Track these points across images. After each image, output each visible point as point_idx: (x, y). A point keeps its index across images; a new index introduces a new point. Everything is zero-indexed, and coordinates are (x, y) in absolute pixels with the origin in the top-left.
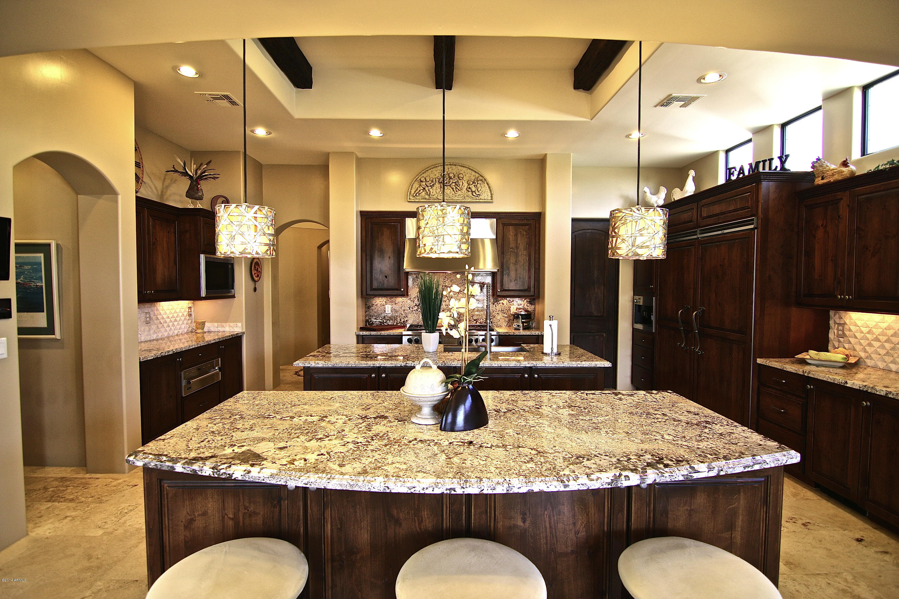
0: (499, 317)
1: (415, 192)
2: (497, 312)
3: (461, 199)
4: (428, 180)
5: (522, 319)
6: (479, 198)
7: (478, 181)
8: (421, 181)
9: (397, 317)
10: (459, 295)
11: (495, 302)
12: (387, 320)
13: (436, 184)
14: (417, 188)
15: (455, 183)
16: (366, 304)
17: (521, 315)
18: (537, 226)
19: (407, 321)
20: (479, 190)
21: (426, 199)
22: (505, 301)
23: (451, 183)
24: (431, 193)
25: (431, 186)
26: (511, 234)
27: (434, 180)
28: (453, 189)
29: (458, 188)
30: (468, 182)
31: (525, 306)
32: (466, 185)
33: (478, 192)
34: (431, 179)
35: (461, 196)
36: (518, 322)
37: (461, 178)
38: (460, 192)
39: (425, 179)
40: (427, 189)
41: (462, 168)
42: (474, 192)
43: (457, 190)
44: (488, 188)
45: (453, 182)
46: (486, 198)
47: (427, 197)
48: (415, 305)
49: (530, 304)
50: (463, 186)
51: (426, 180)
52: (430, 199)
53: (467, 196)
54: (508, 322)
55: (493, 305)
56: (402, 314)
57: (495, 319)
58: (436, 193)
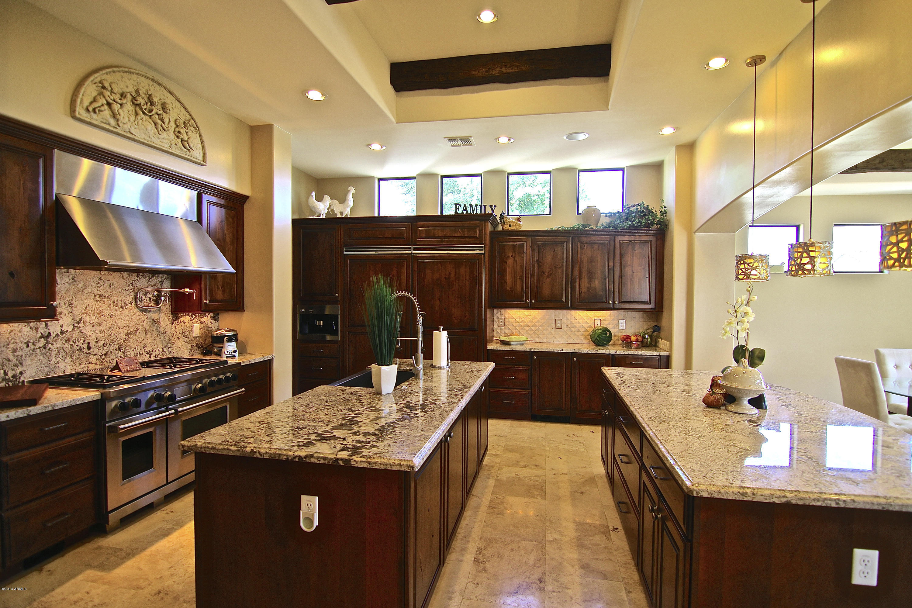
0: (179, 344)
1: (90, 103)
2: (177, 337)
3: (166, 146)
4: (116, 90)
6: (191, 154)
7: (189, 125)
10: (124, 312)
11: (174, 320)
15: (159, 115)
18: (241, 213)
19: (21, 373)
20: (191, 140)
21: (109, 124)
22: (187, 318)
23: (154, 112)
24: (121, 118)
25: (121, 104)
27: (125, 95)
28: (155, 124)
29: (163, 125)
30: (176, 121)
31: (209, 324)
32: (174, 126)
33: (190, 143)
35: (167, 141)
37: (167, 111)
38: (165, 133)
39: (110, 86)
40: (115, 106)
44: (200, 142)
45: (156, 113)
46: (198, 156)
47: (113, 122)
48: (41, 337)
49: (214, 320)
50: (169, 126)
51: (111, 88)
52: (118, 127)
53: (176, 144)
54: (191, 350)
55: (172, 325)
56: (9, 360)
57: (174, 348)
58: (129, 120)
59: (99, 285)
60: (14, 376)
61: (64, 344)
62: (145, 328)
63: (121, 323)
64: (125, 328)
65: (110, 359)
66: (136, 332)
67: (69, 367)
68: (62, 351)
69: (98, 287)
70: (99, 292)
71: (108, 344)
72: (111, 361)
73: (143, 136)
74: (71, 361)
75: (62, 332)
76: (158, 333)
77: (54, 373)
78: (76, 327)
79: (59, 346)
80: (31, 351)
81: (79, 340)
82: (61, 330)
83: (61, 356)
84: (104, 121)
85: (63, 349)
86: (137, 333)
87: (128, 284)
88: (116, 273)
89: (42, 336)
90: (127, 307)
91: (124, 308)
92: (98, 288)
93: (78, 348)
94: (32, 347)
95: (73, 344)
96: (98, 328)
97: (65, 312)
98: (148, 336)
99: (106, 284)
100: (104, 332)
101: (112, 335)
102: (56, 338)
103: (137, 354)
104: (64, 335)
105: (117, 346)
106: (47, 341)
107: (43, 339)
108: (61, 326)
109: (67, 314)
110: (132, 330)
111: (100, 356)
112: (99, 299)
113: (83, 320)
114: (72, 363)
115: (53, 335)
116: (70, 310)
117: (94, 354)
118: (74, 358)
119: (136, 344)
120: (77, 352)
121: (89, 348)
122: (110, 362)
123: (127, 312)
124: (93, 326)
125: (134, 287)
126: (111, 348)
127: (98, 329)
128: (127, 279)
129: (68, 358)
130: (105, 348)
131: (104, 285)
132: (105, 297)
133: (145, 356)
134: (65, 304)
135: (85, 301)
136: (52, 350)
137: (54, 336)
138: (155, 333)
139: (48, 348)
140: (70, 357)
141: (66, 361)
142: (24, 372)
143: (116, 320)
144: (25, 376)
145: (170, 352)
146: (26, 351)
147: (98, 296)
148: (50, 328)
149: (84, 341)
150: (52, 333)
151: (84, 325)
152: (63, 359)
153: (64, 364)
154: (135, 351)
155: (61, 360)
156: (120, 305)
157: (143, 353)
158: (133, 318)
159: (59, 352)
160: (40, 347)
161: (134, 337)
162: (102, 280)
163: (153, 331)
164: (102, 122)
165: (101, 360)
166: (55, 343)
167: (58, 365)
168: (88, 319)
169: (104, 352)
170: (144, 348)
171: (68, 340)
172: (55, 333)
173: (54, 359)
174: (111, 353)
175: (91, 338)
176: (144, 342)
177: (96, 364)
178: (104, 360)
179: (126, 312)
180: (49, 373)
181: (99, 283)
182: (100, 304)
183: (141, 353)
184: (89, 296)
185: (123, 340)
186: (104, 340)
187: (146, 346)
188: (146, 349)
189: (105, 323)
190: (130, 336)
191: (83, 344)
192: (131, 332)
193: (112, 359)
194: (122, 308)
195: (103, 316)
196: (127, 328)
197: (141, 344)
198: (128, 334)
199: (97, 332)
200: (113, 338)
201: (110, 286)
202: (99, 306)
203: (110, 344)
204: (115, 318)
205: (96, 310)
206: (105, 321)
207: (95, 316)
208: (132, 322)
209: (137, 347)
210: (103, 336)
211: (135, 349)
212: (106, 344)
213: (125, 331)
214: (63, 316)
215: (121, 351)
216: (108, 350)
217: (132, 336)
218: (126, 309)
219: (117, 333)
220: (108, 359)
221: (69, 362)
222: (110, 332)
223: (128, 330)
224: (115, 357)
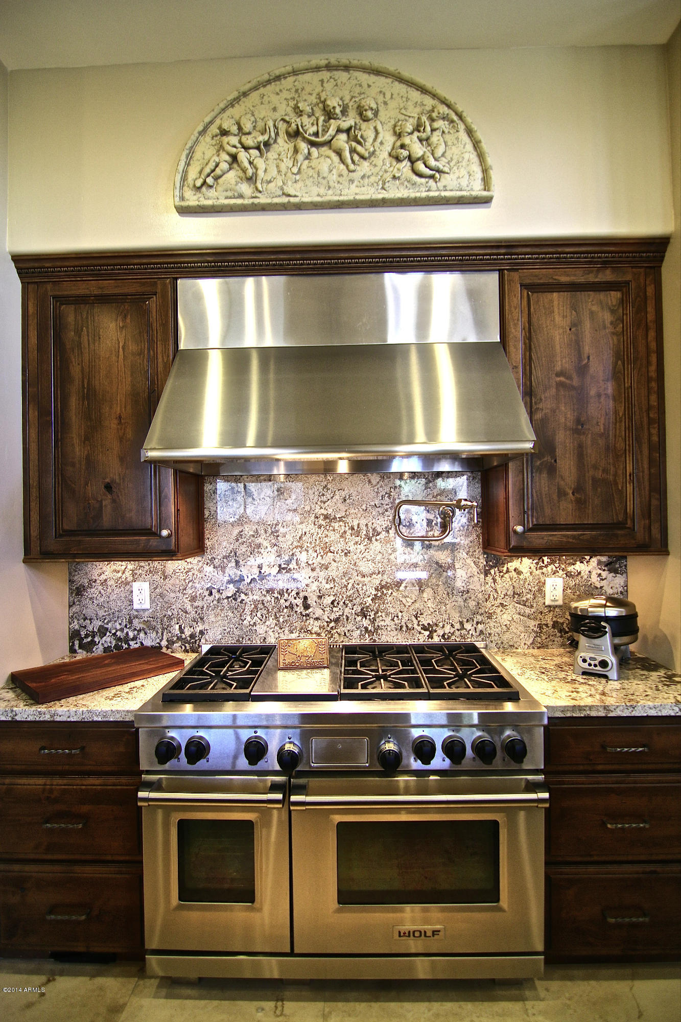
0: (505, 617)
1: (200, 172)
2: (499, 601)
3: (373, 190)
4: (247, 127)
5: (614, 635)
6: (440, 185)
7: (432, 120)
8: (224, 133)
9: (170, 618)
10: (371, 546)
11: (492, 567)
12: (139, 631)
13: (280, 140)
14: (207, 157)
15: (348, 131)
16: (71, 581)
17: (607, 619)
18: (650, 290)
19: (202, 633)
20: (439, 152)
21: (241, 196)
22: (525, 564)
23: (332, 131)
24: (261, 173)
25: (258, 148)
26: (558, 319)
27: (271, 124)
28: (339, 153)
29: (359, 148)
30: (395, 126)
31: (594, 579)
32: (388, 139)
33: (436, 160)
34: (260, 124)
35: (373, 179)
36: (598, 649)
37: (370, 114)
38: (366, 164)
39: (238, 124)
40: (243, 156)
41: (373, 78)
42: (422, 159)
43: (356, 157)
44: (469, 147)
45: (339, 131)
46: (464, 183)
47: (246, 189)
48: (229, 582)
49: (610, 571)
50: (377, 144)
51: (240, 128)
52: (259, 195)
53: (394, 177)
54: (538, 634)
55: (486, 575)
56: (186, 612)
57: (492, 624)
58: (279, 172)
59: (324, 499)
60: (192, 636)
61: (265, 596)
62: (419, 579)
63: (366, 567)
64: (374, 576)
65: (346, 630)
66: (398, 584)
67: (271, 634)
68: (260, 606)
69: (321, 501)
70: (323, 511)
71: (341, 603)
72: (348, 634)
73: (315, 190)
74: (276, 625)
75: (262, 577)
76: (449, 590)
77: (249, 639)
79: (255, 597)
80: (215, 602)
81: (290, 591)
82: (260, 572)
83: (259, 614)
84: (230, 194)
85: (263, 604)
86: (402, 588)
90: (378, 537)
91: (373, 539)
92: (322, 505)
93: (287, 604)
94: (217, 596)
95: (279, 597)
96: (322, 573)
97: (265, 543)
98: (425, 595)
99: (337, 497)
100: (334, 580)
101: (350, 586)
102: (251, 585)
103: (401, 627)
104: (264, 581)
105: (359, 608)
106: (238, 588)
107: (230, 585)
108: (260, 567)
109: (269, 548)
110: (389, 580)
111: (327, 622)
112: (323, 523)
113: (295, 558)
114: (278, 628)
116: (273, 541)
117: (315, 617)
118: (281, 620)
119: (398, 607)
120: (285, 610)
121: (307, 607)
122: (345, 635)
123: (379, 547)
124: (313, 570)
126: (347, 611)
127: (322, 574)
128: (378, 486)
129: (271, 619)
130: (335, 609)
131: (332, 498)
132: (335, 518)
133: (420, 633)
134: (266, 532)
135: (300, 526)
136: (246, 603)
137: (249, 581)
138: (441, 590)
139: (239, 600)
140: (273, 617)
141: (268, 623)
142: (205, 632)
143: (358, 561)
144: (207, 638)
145: (481, 632)
146: (209, 601)
147: (322, 517)
148: (242, 568)
149: (297, 593)
150: (246, 578)
151: (296, 567)
152: (264, 621)
153: (264, 628)
154: (397, 622)
155: (259, 621)
156: (365, 532)
157: (415, 626)
158: (392, 557)
159: (256, 607)
160: (228, 598)
161: (394, 594)
162: (328, 489)
163: (438, 585)
164: (226, 198)
165: (329, 629)
166: (250, 593)
167: (255, 628)
168: (303, 557)
169: (333, 617)
170: (416, 617)
172: (250, 577)
173: (248, 618)
174: (347, 620)
175: (309, 590)
176: (417, 605)
177: (319, 634)
178: (335, 631)
179: (376, 546)
180: (241, 639)
181: (323, 495)
182: (326, 532)
183: (410, 626)
184: (305, 518)
185: (371, 598)
186: (334, 596)
187: (422, 614)
188: (422, 620)
189: (335, 564)
190: (385, 592)
191: (295, 598)
192: (388, 585)
193: (349, 631)
194: (370, 539)
195: (331, 552)
196: (380, 575)
197: (411, 609)
198: (381, 588)
199: (320, 579)
200: (351, 592)
201: (345, 500)
202: (324, 536)
203: (344, 603)
204: (355, 557)
205: (318, 542)
206: (335, 561)
207: (316, 551)
208: (389, 566)
209: (400, 614)
210: (332, 588)
211: (398, 617)
212: (336, 602)
213: (374, 581)
214: (262, 551)
215: (368, 617)
216: (341, 614)
217: (390, 592)
218: (376, 540)
219: (358, 584)
220: (341, 630)
221: (273, 626)
222: (344, 581)
223: (381, 581)
224: (354, 627)
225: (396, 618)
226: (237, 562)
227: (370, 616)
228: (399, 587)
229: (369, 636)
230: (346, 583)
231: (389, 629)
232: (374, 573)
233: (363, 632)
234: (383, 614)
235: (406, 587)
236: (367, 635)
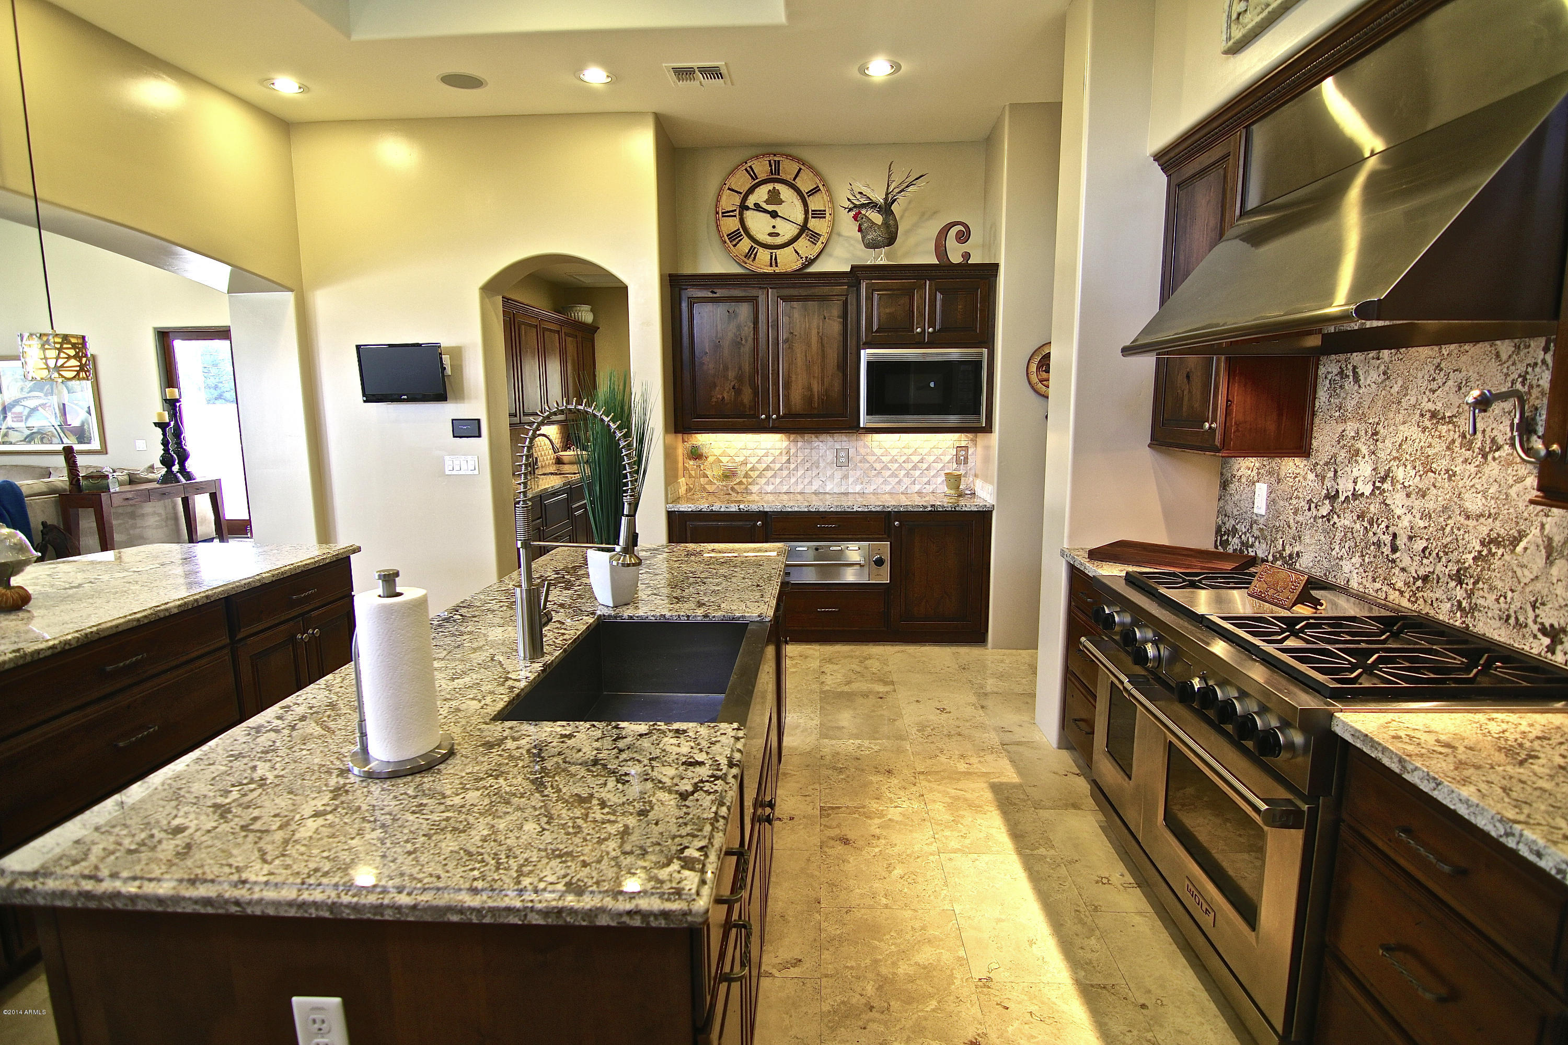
9: (1277, 530)
16: (1219, 474)
19: (1298, 555)
56: (1289, 526)
59: (1434, 386)
60: (1291, 556)
61: (1356, 523)
62: (1550, 540)
63: (1474, 503)
64: (1482, 520)
65: (1434, 596)
66: (1515, 541)
67: (1355, 576)
68: (1349, 535)
69: (1430, 390)
70: (1431, 406)
71: (1434, 554)
72: (1435, 605)
74: (1361, 565)
75: (1356, 496)
77: (1335, 574)
78: (1378, 488)
79: (1347, 523)
80: (1312, 520)
81: (1380, 521)
82: (1355, 489)
83: (1347, 546)
85: (1353, 534)
86: (1519, 549)
87: (1510, 379)
88: (1480, 345)
89: (1327, 496)
90: (1497, 454)
91: (1490, 457)
92: (1431, 395)
93: (1376, 540)
94: (1315, 513)
95: (1369, 527)
96: (1417, 502)
97: (1364, 450)
98: (1555, 571)
99: (1450, 383)
100: (1430, 517)
101: (1448, 529)
102: (1345, 505)
103: (1508, 617)
104: (1357, 502)
105: (1456, 568)
106: (1332, 506)
107: (1327, 502)
108: (1355, 482)
109: (1367, 457)
110: (1502, 532)
111: (1414, 578)
112: (1429, 424)
113: (1391, 475)
114: (1362, 570)
115: (1342, 498)
116: (1372, 447)
117: (1401, 566)
118: (1367, 560)
119: (1509, 582)
120: (1372, 547)
121: (1395, 549)
122: (1432, 605)
123: (1496, 472)
124: (1408, 496)
125: (1531, 387)
126: (1439, 568)
127: (1418, 504)
128: (1510, 363)
129: (1357, 556)
130: (1425, 561)
131: (1444, 384)
132: (1443, 418)
133: (1535, 637)
135: (1401, 428)
136: (1337, 529)
139: (1332, 523)
140: (1360, 554)
141: (1353, 560)
142: (1301, 555)
143: (1463, 490)
144: (1302, 563)
146: (1307, 518)
147: (1428, 415)
148: (1339, 480)
149: (1387, 527)
150: (1341, 494)
151: (1390, 488)
152: (1350, 556)
153: (1350, 566)
154: (1503, 605)
155: (1346, 555)
156: (1479, 445)
157: (1530, 622)
158: (1513, 492)
159: (1346, 536)
160: (1323, 517)
161: (1507, 557)
162: (1441, 370)
164: (1258, 15)
165: (1414, 589)
166: (1342, 516)
167: (1341, 563)
168: (1400, 473)
169: (1422, 572)
170: (1534, 607)
171: (1361, 517)
172: (1345, 495)
173: (1337, 548)
174: (1438, 582)
175: (1400, 525)
176: (1538, 586)
177: (1402, 593)
178: (1421, 594)
179: (1492, 469)
180: (1328, 574)
181: (1434, 379)
182: (1430, 440)
183: (1521, 619)
184: (1409, 415)
185: (1472, 555)
186: (1427, 540)
187: (1543, 604)
188: (1543, 615)
189: (1435, 491)
190: (1494, 550)
191: (1384, 534)
192: (1500, 539)
193: (1437, 599)
194: (1485, 456)
195: (1432, 472)
196: (1490, 520)
197: (1528, 589)
198: (1489, 543)
199: (1414, 511)
200: (1448, 539)
201: (1460, 388)
202: (1427, 445)
203: (1437, 554)
204: (1461, 484)
205: (1419, 453)
206: (1435, 487)
207: (1414, 468)
208: (1506, 507)
209: (1509, 594)
210: (1426, 527)
211: (1505, 598)
212: (1428, 550)
213: (1480, 528)
214: (1359, 459)
215: (1464, 586)
216: (1432, 570)
217: (1500, 552)
218: (1494, 459)
219: (1459, 529)
220: (1428, 594)
221: (1358, 566)
222: (1442, 519)
223: (1491, 530)
224: (1444, 596)
225: (1502, 599)
226: (1336, 472)
227: (1467, 584)
228: (1515, 547)
229: (1461, 617)
230: (1444, 523)
231: (1490, 615)
232: (1482, 515)
233: (1455, 608)
234: (1486, 586)
235: (1526, 549)
236: (1458, 614)
